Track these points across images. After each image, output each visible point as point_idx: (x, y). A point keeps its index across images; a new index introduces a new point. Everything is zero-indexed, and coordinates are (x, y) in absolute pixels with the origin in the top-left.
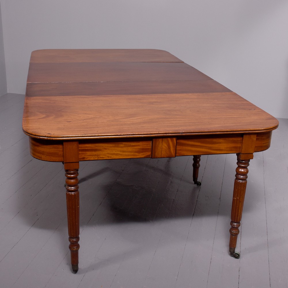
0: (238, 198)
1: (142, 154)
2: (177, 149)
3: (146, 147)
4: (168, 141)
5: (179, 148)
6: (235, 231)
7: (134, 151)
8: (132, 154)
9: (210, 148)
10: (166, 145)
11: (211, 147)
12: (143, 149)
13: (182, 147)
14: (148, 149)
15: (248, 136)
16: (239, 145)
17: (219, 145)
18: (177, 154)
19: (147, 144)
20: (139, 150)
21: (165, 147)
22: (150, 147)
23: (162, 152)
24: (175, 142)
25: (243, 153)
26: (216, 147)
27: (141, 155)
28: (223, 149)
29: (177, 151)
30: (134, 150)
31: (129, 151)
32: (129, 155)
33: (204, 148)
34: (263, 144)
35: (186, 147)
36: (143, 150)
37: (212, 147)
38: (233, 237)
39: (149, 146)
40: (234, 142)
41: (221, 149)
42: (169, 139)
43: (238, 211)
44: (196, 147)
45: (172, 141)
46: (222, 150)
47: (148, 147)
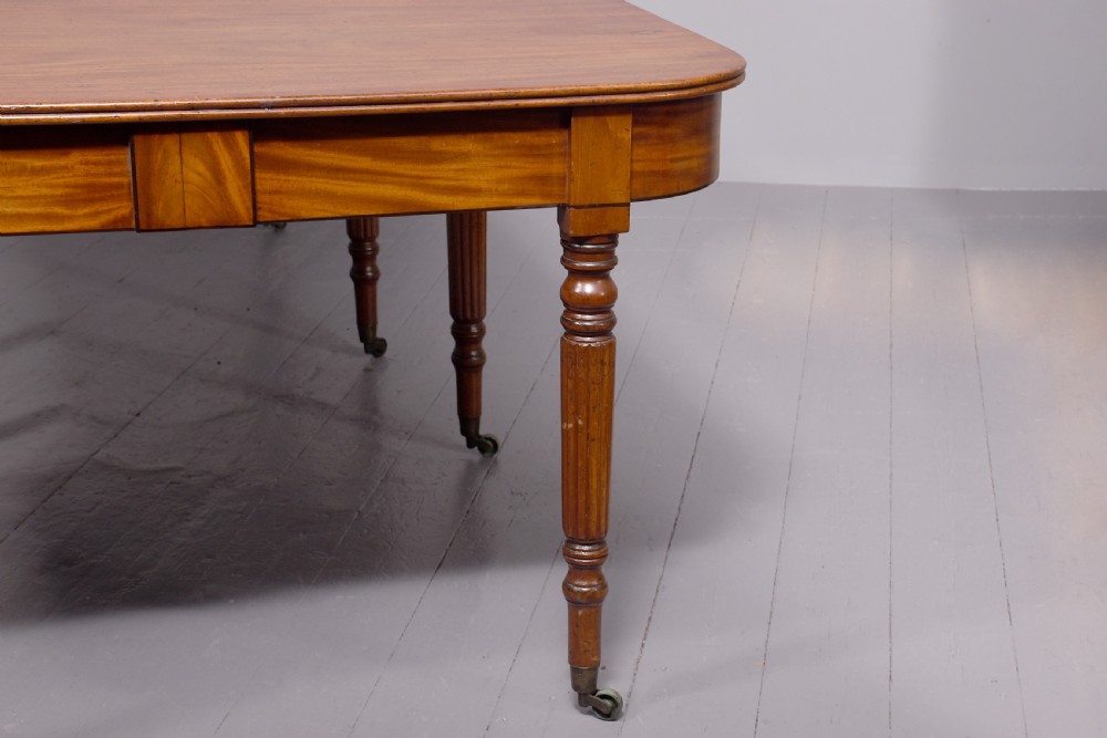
0: (580, 422)
1: (86, 211)
2: (258, 187)
3: (107, 180)
4: (210, 148)
5: (266, 180)
6: (585, 583)
7: (45, 197)
8: (38, 210)
9: (419, 183)
10: (201, 168)
11: (422, 178)
12: (90, 187)
13: (283, 177)
14: (119, 186)
15: (590, 121)
16: (556, 168)
17: (461, 166)
18: (260, 213)
19: (110, 163)
20: (71, 190)
21: (199, 174)
22: (127, 180)
23: (188, 202)
24: (246, 154)
25: (577, 203)
26: (450, 179)
27: (86, 215)
28: (484, 185)
29: (260, 198)
30: (44, 191)
31: (22, 198)
32: (20, 217)
33: (392, 183)
34: (673, 161)
35: (305, 179)
36: (92, 193)
37: (429, 178)
38: (580, 613)
39: (121, 174)
40: (530, 152)
41: (473, 184)
42: (215, 139)
43: (588, 486)
44: (350, 179)
45: (231, 147)
46: (476, 192)
47: (116, 180)
